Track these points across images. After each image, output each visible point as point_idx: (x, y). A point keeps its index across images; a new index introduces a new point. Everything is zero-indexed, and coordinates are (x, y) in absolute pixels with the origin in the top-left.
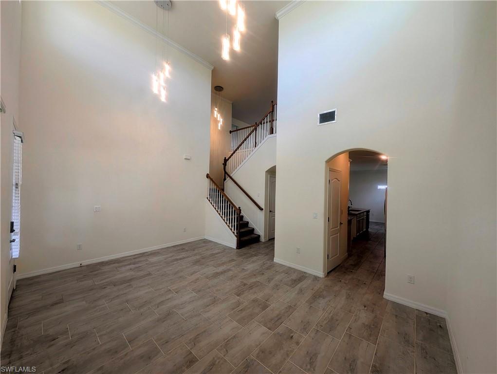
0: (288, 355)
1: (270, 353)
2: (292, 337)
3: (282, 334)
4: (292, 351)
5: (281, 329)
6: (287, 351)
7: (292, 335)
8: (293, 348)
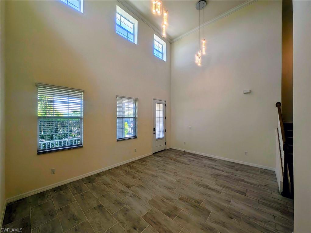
0: (121, 223)
1: (125, 214)
2: (135, 229)
3: (139, 222)
4: (123, 226)
5: (143, 222)
6: (124, 223)
7: (137, 229)
8: (126, 227)
